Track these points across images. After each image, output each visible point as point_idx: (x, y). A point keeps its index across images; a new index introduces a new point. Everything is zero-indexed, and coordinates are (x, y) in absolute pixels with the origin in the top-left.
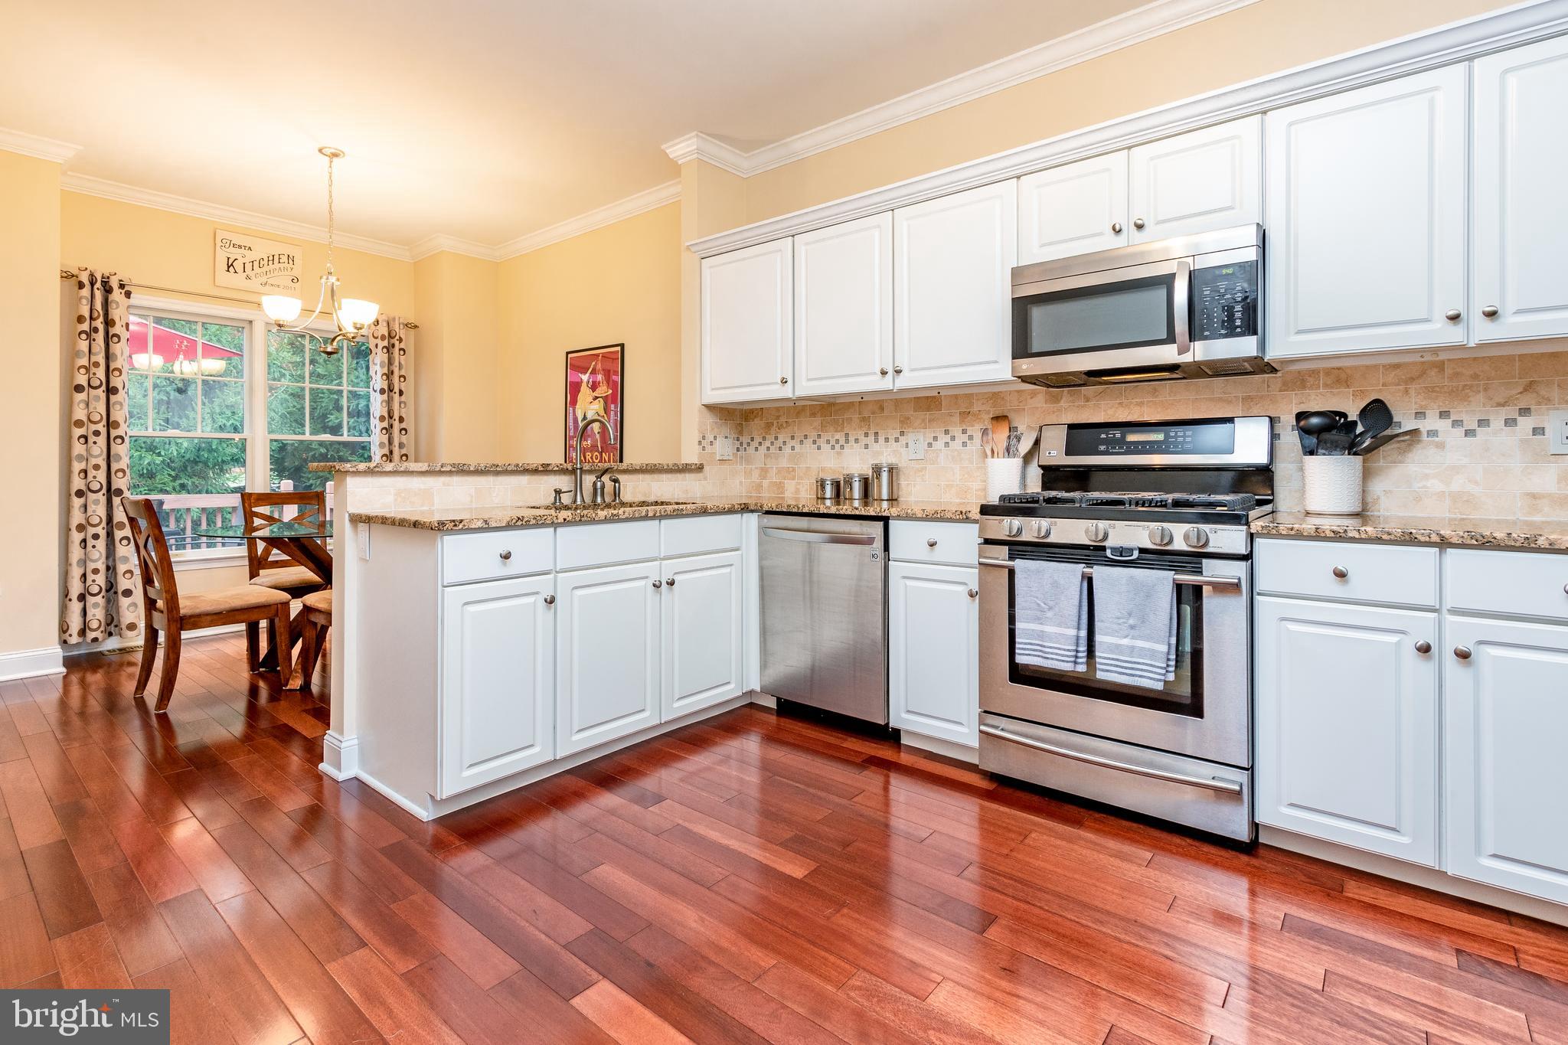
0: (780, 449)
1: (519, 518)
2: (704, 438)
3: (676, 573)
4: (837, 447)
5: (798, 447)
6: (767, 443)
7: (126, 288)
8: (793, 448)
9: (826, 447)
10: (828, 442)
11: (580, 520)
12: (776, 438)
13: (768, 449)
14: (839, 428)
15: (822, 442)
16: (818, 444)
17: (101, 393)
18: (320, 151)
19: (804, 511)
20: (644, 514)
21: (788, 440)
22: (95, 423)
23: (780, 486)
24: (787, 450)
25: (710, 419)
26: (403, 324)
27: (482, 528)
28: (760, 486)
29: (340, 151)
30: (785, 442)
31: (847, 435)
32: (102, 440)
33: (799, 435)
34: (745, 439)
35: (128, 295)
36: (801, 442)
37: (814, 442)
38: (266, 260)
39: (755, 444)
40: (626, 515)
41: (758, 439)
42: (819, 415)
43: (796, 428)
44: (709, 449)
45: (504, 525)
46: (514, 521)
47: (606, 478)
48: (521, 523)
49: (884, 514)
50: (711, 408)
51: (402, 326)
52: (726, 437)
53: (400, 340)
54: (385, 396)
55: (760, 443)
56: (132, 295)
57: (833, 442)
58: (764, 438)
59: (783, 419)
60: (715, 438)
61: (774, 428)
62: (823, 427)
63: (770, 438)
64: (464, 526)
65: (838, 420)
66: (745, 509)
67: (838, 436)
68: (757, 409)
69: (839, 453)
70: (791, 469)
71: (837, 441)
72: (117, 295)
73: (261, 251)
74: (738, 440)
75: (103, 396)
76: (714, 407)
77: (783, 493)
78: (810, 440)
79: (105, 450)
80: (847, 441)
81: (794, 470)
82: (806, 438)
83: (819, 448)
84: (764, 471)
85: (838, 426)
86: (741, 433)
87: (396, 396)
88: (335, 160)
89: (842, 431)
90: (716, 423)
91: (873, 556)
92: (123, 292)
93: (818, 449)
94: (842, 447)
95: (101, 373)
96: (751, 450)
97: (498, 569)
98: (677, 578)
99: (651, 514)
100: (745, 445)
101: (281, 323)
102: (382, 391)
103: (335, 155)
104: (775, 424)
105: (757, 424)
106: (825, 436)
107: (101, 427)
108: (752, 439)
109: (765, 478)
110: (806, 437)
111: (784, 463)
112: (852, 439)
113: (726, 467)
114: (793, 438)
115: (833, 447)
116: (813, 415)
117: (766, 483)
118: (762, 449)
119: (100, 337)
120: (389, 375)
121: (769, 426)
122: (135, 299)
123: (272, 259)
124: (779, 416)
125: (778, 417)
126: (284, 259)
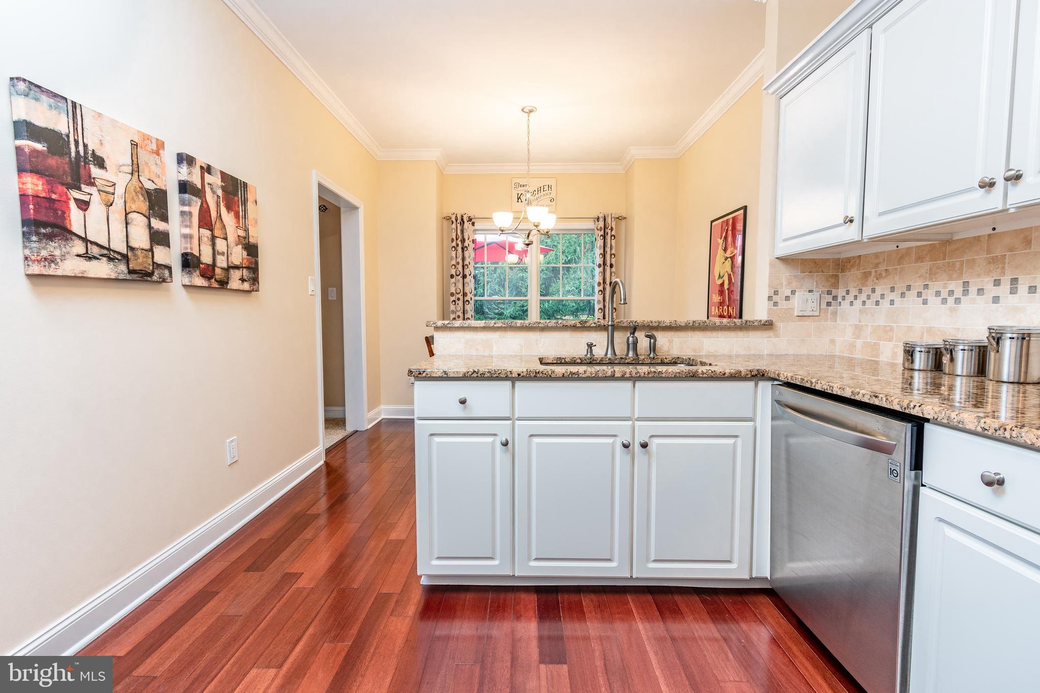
0: (877, 303)
1: (474, 371)
2: (776, 293)
3: (652, 436)
4: (951, 300)
5: (898, 301)
6: (863, 297)
7: (473, 220)
8: (892, 302)
9: (934, 301)
10: (938, 294)
11: (535, 376)
12: (873, 291)
13: (864, 303)
14: (955, 275)
15: (929, 294)
16: (924, 297)
17: (460, 278)
18: (523, 110)
19: (817, 388)
20: (609, 374)
21: (887, 292)
22: (458, 294)
23: (875, 347)
24: (885, 304)
25: (785, 273)
26: (614, 218)
27: (442, 377)
28: (853, 346)
29: (534, 107)
30: (882, 296)
31: (966, 284)
32: (461, 303)
33: (900, 286)
34: (841, 292)
35: (473, 224)
36: (903, 295)
37: (919, 294)
38: (537, 190)
39: (850, 298)
40: (588, 374)
41: (854, 292)
42: (928, 258)
43: (897, 278)
44: (783, 304)
45: (461, 376)
46: (470, 373)
47: (640, 335)
48: (476, 375)
49: (916, 412)
50: (786, 260)
51: (613, 219)
52: (810, 291)
53: (612, 229)
54: (601, 269)
55: (856, 297)
56: (475, 224)
57: (944, 294)
58: (860, 291)
59: (882, 268)
60: (793, 292)
61: (872, 278)
62: (932, 274)
63: (867, 290)
64: (427, 374)
65: (954, 264)
66: (758, 376)
67: (952, 285)
68: (854, 258)
69: (952, 310)
70: (888, 329)
71: (951, 293)
72: (466, 224)
73: (534, 185)
74: (829, 293)
75: (461, 279)
76: (793, 260)
77: (877, 356)
78: (914, 292)
79: (462, 308)
80: (966, 292)
81: (892, 329)
82: (910, 290)
83: (925, 302)
84: (858, 329)
85: (953, 271)
86: (836, 285)
87: (608, 268)
88: (531, 114)
89: (958, 278)
90: (795, 277)
91: (892, 472)
92: (471, 223)
93: (923, 304)
94: (958, 301)
95: (460, 267)
96: (845, 304)
97: (458, 411)
98: (654, 443)
99: (618, 375)
100: (840, 299)
101: (502, 229)
102: (600, 266)
103: (531, 111)
104: (873, 274)
105: (854, 274)
106: (935, 286)
107: (460, 296)
108: (848, 292)
109: (858, 337)
110: (909, 288)
111: (881, 322)
112: (973, 289)
113: (807, 323)
114: (893, 289)
115: (944, 301)
116: (920, 259)
117: (859, 343)
118: (857, 304)
119: (459, 249)
120: (604, 255)
121: (866, 275)
122: (477, 226)
123: (539, 190)
124: (879, 263)
125: (877, 265)
126: (546, 188)
